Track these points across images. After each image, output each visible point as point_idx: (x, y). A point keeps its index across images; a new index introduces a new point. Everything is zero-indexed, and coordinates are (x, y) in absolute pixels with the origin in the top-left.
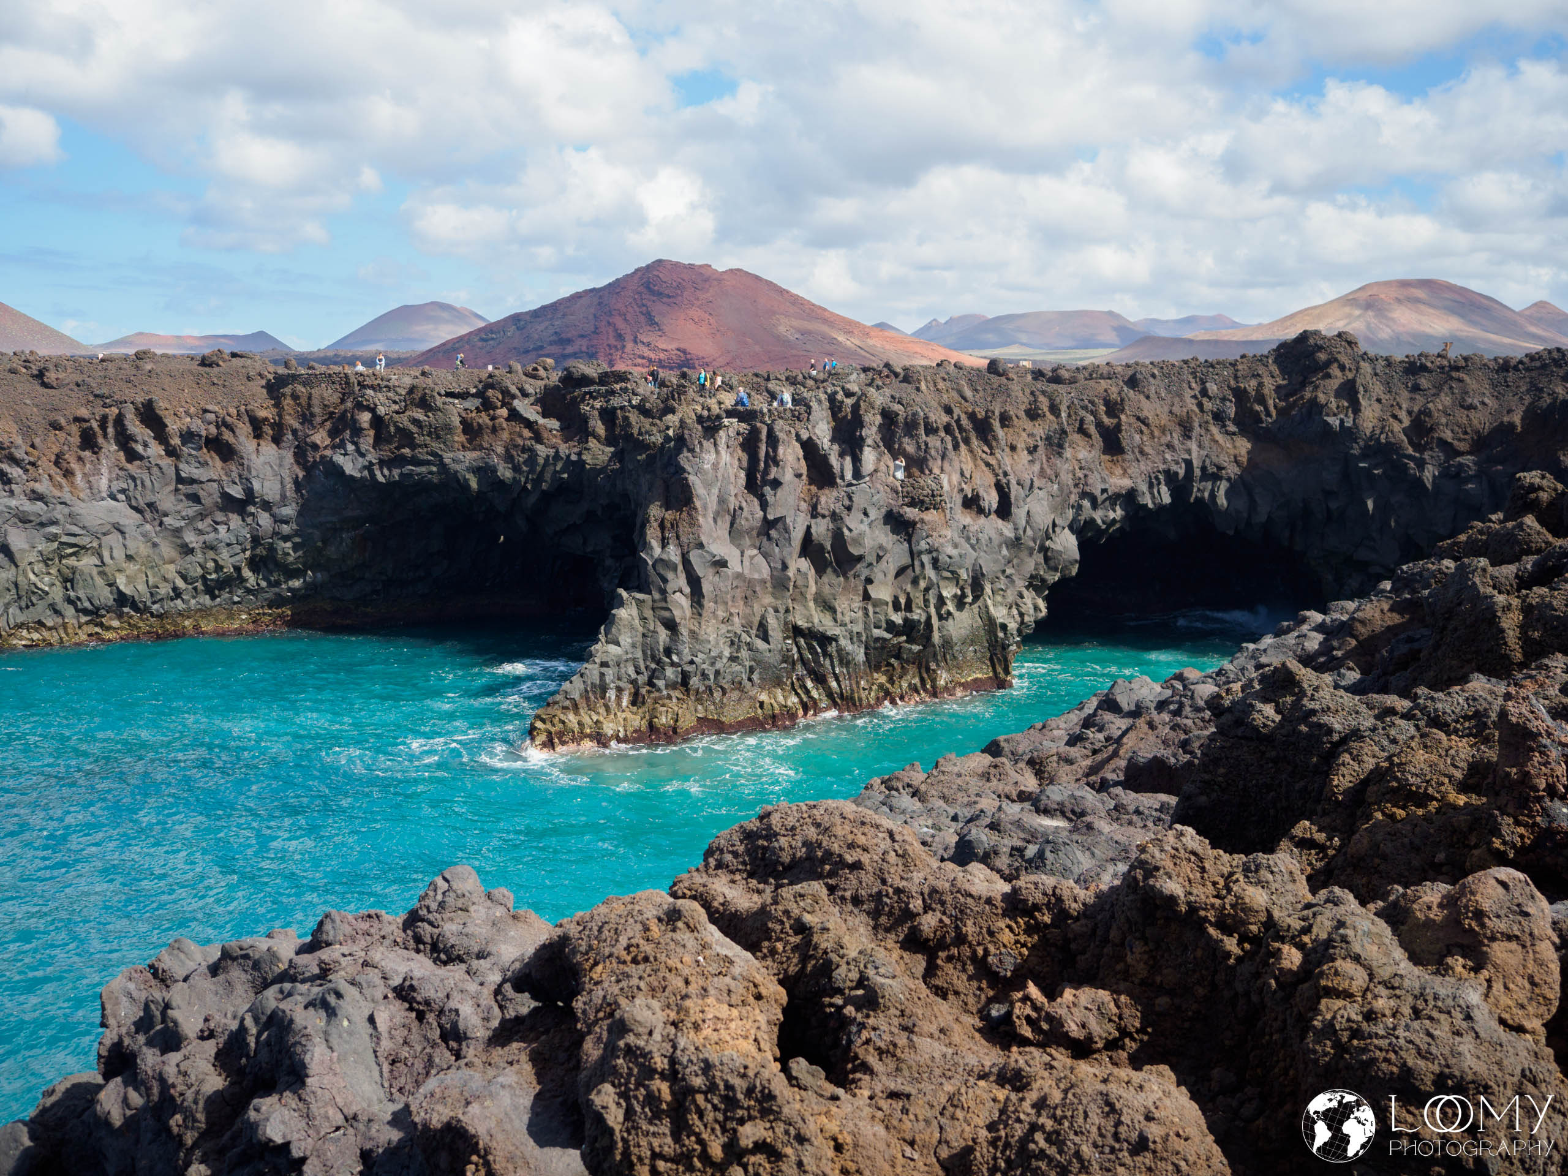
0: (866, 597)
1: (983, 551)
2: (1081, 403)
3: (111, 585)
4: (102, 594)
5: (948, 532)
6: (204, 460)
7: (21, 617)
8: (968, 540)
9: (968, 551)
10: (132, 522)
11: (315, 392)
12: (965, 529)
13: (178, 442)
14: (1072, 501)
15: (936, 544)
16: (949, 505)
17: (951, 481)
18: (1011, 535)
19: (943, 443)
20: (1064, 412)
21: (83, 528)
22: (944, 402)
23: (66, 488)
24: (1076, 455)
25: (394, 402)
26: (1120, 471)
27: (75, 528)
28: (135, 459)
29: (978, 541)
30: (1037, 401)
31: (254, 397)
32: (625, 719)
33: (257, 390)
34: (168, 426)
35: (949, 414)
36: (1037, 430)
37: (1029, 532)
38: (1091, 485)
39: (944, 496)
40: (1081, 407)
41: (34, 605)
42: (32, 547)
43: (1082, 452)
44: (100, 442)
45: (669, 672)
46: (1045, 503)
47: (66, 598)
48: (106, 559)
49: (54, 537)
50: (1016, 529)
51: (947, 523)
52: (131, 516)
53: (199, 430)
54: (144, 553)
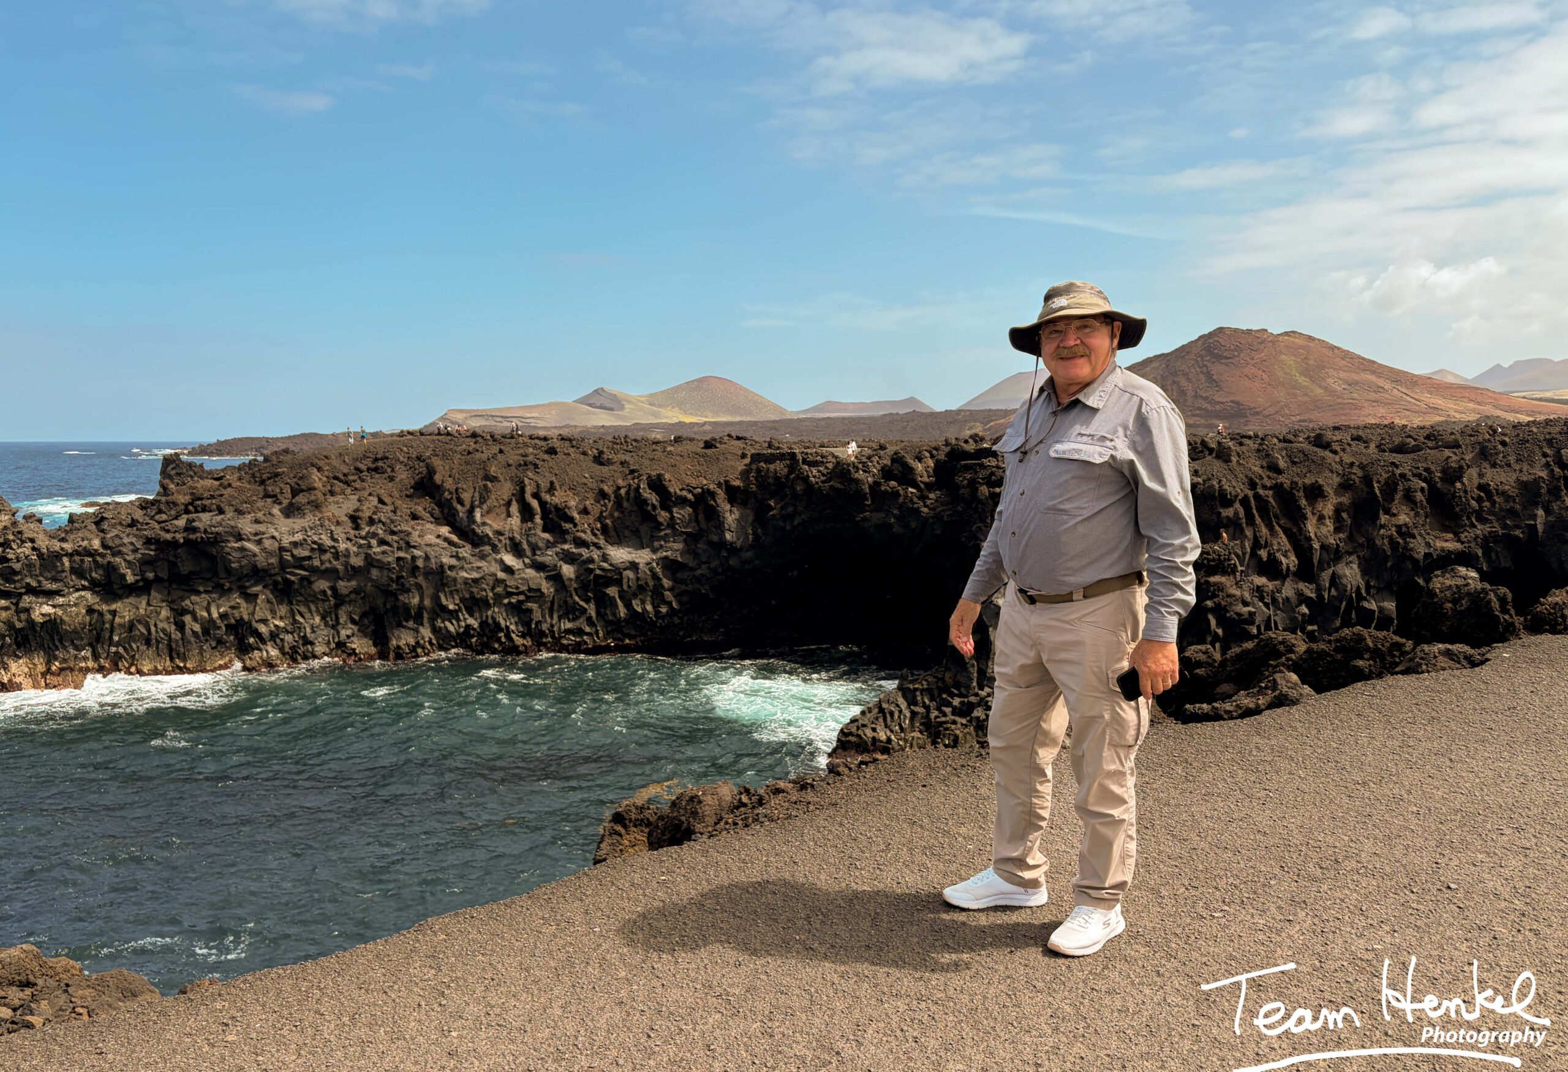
1: (1279, 609)
2: (1416, 471)
3: (628, 605)
4: (622, 611)
5: (1238, 593)
6: (693, 517)
7: (569, 625)
8: (1261, 599)
9: (1261, 610)
10: (644, 561)
11: (772, 467)
12: (1259, 591)
13: (675, 504)
14: (1389, 564)
15: (1223, 603)
16: (1240, 568)
17: (1243, 547)
18: (1313, 595)
19: (1236, 513)
20: (1378, 482)
21: (611, 565)
22: (1250, 475)
23: (602, 537)
24: (1394, 520)
25: (823, 475)
26: (1451, 536)
27: (605, 565)
28: (647, 517)
29: (1274, 600)
30: (1350, 473)
31: (734, 471)
32: (913, 738)
33: (741, 466)
34: (670, 493)
35: (1253, 485)
36: (1345, 499)
37: (1333, 592)
38: (1412, 549)
39: (1235, 560)
40: (1414, 475)
41: (578, 618)
42: (577, 577)
43: (1403, 518)
44: (625, 504)
45: (956, 702)
46: (1355, 566)
47: (598, 613)
48: (625, 587)
49: (591, 571)
50: (1319, 590)
51: (1237, 584)
52: (643, 557)
53: (690, 496)
54: (651, 583)
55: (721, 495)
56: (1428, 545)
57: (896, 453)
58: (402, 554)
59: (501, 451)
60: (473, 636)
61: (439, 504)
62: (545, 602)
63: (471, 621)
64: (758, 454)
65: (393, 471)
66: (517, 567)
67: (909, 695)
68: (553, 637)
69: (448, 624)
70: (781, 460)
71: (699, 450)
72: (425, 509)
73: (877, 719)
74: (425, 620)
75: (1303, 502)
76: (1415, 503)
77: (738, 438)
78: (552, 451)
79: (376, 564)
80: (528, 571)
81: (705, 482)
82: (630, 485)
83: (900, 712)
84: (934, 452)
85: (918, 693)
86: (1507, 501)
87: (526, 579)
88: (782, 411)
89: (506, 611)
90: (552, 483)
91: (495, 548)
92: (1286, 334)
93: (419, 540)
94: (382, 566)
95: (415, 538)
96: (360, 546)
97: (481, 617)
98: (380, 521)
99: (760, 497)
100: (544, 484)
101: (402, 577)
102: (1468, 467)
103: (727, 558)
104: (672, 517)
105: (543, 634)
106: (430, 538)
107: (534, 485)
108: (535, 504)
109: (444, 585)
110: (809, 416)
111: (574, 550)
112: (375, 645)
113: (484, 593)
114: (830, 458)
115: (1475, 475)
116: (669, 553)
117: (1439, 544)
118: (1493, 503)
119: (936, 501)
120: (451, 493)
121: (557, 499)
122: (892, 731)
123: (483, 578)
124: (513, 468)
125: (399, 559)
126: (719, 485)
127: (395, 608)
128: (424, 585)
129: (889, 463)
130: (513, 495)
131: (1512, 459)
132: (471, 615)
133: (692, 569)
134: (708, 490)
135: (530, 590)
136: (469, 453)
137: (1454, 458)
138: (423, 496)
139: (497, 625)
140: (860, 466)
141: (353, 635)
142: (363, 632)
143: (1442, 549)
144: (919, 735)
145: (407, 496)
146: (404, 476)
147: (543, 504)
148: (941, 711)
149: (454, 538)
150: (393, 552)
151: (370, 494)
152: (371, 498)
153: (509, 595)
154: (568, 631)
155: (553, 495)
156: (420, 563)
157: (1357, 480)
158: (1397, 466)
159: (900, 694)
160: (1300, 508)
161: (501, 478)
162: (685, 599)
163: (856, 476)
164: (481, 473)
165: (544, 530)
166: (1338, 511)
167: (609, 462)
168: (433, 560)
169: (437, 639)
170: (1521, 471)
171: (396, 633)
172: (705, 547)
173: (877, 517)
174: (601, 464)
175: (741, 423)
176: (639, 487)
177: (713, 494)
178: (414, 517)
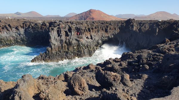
0: (73, 48)
6: (15, 30)
14: (101, 37)
15: (82, 42)
16: (84, 38)
17: (84, 35)
19: (83, 31)
25: (34, 25)
26: (107, 34)
29: (88, 42)
34: (11, 26)
35: (86, 28)
38: (103, 35)
40: (104, 27)
50: (93, 40)
53: (15, 27)
64: (25, 21)
70: (28, 22)
71: (17, 21)
76: (103, 30)
99: (25, 27)
103: (21, 36)
104: (12, 30)
118: (111, 30)
134: (18, 26)
137: (108, 25)
160: (91, 30)
163: (39, 25)
170: (114, 26)
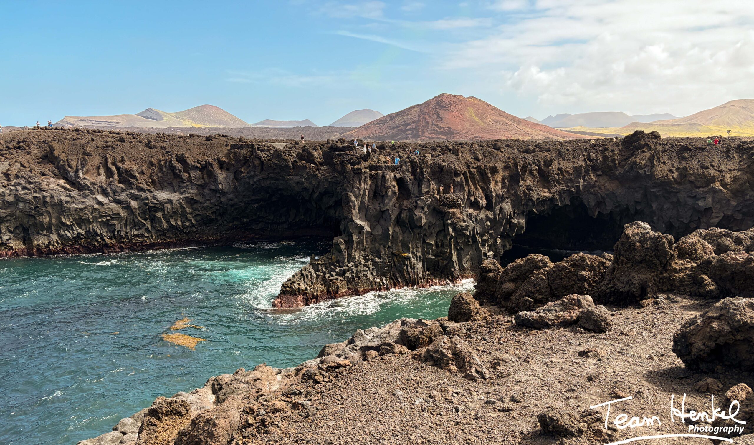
0: (424, 242)
1: (478, 223)
2: (533, 161)
3: (168, 222)
4: (165, 225)
5: (461, 216)
6: (201, 176)
7: (136, 233)
8: (471, 219)
9: (471, 224)
10: (176, 199)
11: (242, 151)
12: (470, 215)
13: (191, 170)
14: (523, 203)
15: (455, 221)
16: (462, 205)
17: (464, 195)
18: (492, 217)
19: (461, 180)
20: (520, 166)
21: (158, 201)
22: (467, 162)
23: (152, 186)
24: (525, 183)
25: (268, 156)
26: (547, 190)
27: (155, 201)
28: (177, 176)
29: (476, 219)
30: (509, 162)
31: (222, 153)
32: (318, 287)
33: (225, 150)
34: (188, 164)
35: (468, 167)
36: (506, 174)
37: (501, 216)
38: (532, 196)
39: (460, 202)
40: (533, 163)
41: (141, 228)
42: (139, 207)
43: (529, 182)
44: (164, 169)
45: (338, 269)
46: (509, 204)
47: (152, 226)
48: (166, 212)
49: (147, 204)
50: (495, 215)
51: (461, 212)
52: (175, 197)
53: (199, 166)
54: (180, 211)
55: (216, 165)
56: (538, 194)
57: (304, 147)
58: (37, 195)
59: (92, 139)
60: (82, 239)
61: (58, 168)
62: (122, 220)
63: (80, 231)
64: (234, 145)
65: (29, 148)
66: (105, 202)
67: (316, 267)
68: (128, 239)
69: (67, 232)
70: (246, 148)
71: (203, 142)
72: (49, 170)
73: (300, 279)
74: (53, 231)
75: (489, 175)
76: (534, 176)
77: (224, 136)
78: (122, 140)
79: (21, 200)
80: (111, 204)
81: (207, 158)
82: (166, 159)
83: (311, 275)
84: (322, 147)
85: (320, 266)
86: (569, 175)
87: (111, 209)
88: (245, 123)
89: (100, 225)
90: (123, 157)
91: (92, 192)
92: (470, 98)
93: (46, 187)
94: (25, 201)
95: (44, 186)
96: (11, 190)
97: (86, 228)
98: (22, 176)
99: (236, 166)
100: (118, 158)
101: (38, 207)
102: (554, 160)
103: (220, 198)
104: (190, 176)
105: (122, 237)
106: (53, 186)
107: (112, 158)
108: (114, 168)
109: (63, 211)
110: (258, 126)
111: (137, 193)
112: (24, 244)
113: (87, 216)
114: (272, 148)
115: (557, 164)
116: (189, 195)
117: (542, 194)
118: (564, 176)
119: (325, 171)
120: (64, 162)
121: (126, 165)
122: (307, 285)
123: (86, 208)
124: (100, 149)
125: (35, 197)
126: (214, 160)
127: (35, 225)
128: (51, 211)
129: (301, 151)
130: (101, 163)
131: (571, 157)
132: (81, 228)
133: (201, 203)
134: (209, 162)
135: (113, 214)
136: (74, 140)
137: (549, 156)
138: (48, 163)
139: (96, 233)
140: (287, 152)
141: (10, 239)
142: (16, 237)
143: (544, 196)
144: (321, 286)
145: (38, 163)
146: (36, 151)
147: (118, 169)
148: (330, 274)
149: (68, 186)
150: (31, 194)
151: (16, 161)
152: (16, 163)
153: (102, 217)
154: (136, 236)
155: (124, 164)
156: (48, 200)
157: (511, 165)
158: (526, 159)
159: (311, 266)
160: (488, 177)
161: (93, 154)
162: (199, 218)
163: (285, 157)
164: (81, 151)
165: (120, 182)
166: (503, 179)
167: (154, 147)
168: (56, 198)
169: (61, 240)
170: (574, 162)
171: (37, 237)
172: (208, 192)
173: (296, 178)
174: (150, 148)
175: (224, 129)
176: (171, 160)
177: (211, 165)
178: (43, 174)
